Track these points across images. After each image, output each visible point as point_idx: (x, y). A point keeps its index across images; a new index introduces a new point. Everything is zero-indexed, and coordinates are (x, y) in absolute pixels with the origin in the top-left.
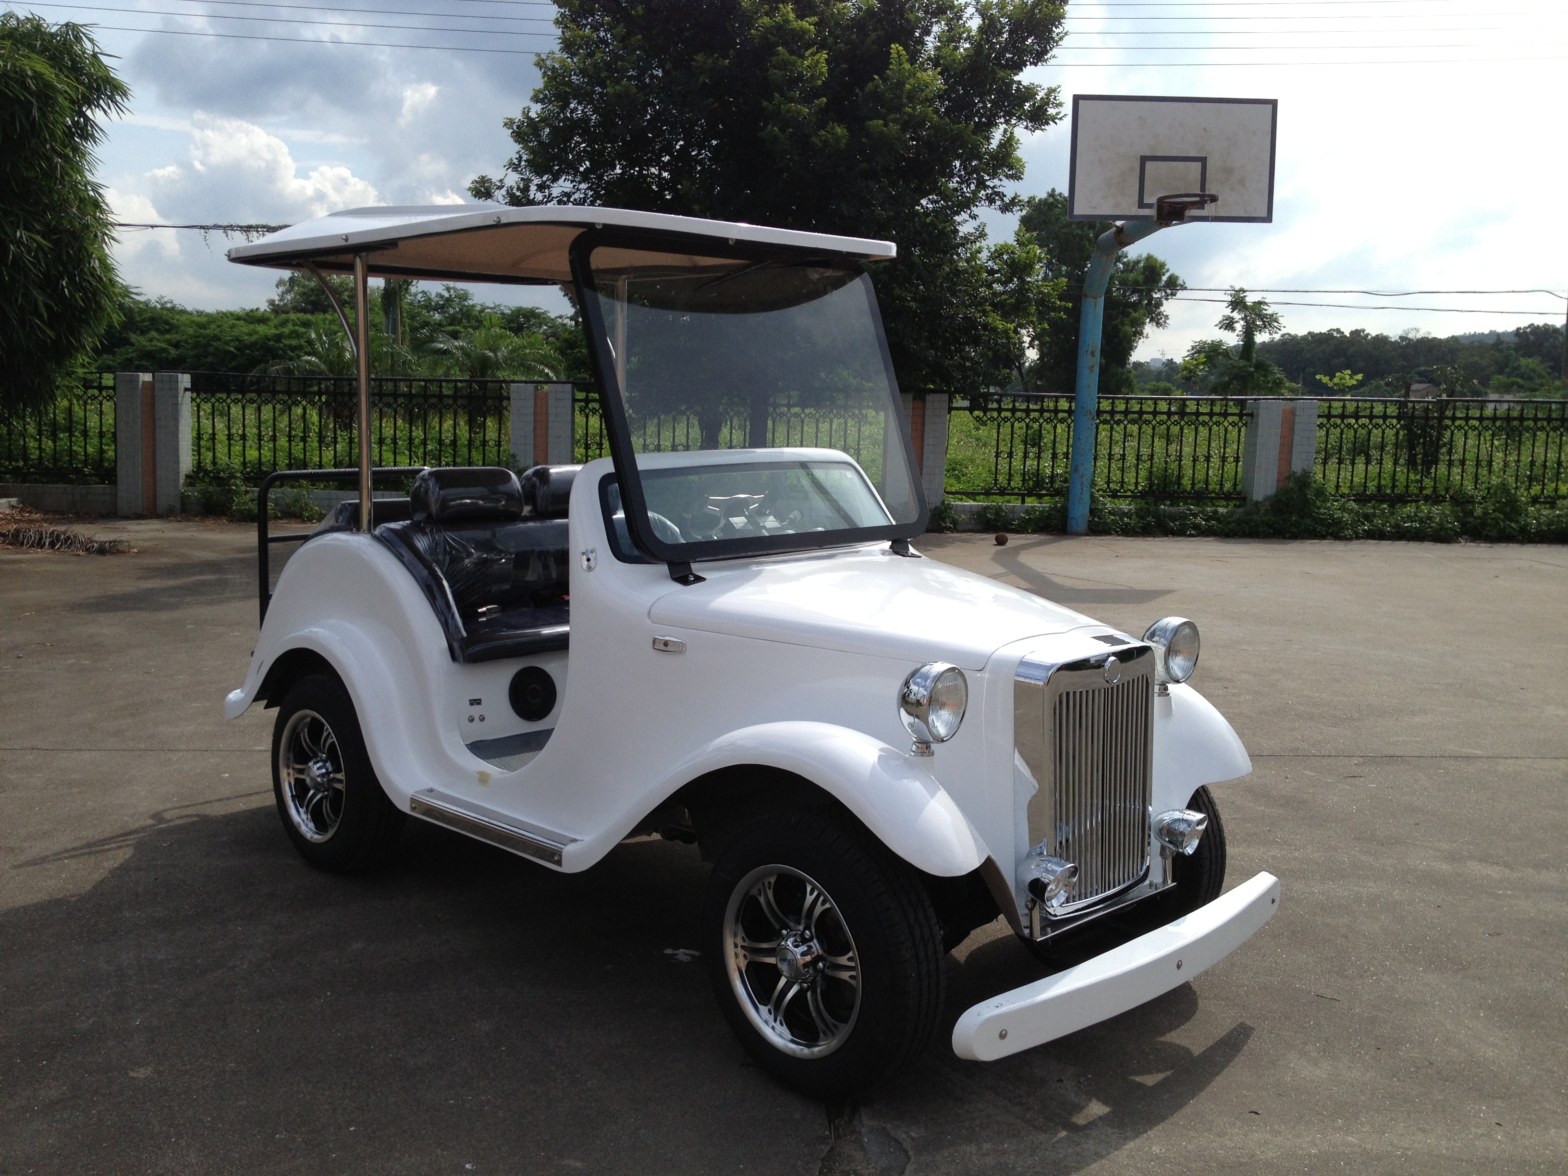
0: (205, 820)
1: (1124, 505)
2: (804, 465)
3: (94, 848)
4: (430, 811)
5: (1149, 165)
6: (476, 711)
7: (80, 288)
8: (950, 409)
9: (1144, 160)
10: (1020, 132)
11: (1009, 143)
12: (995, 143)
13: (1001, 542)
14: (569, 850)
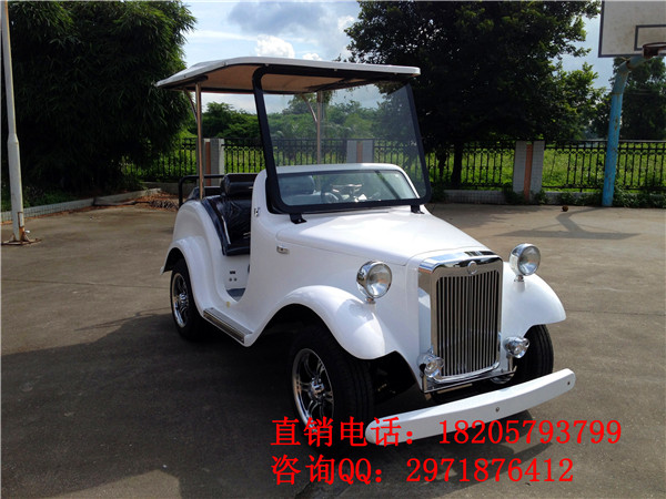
0: (155, 315)
1: (633, 193)
2: (377, 171)
3: (107, 325)
4: (210, 317)
5: (640, 30)
6: (233, 276)
7: (178, 105)
8: (545, 148)
9: (637, 27)
10: (584, 18)
11: (579, 25)
12: (572, 24)
13: (565, 210)
14: (247, 337)
